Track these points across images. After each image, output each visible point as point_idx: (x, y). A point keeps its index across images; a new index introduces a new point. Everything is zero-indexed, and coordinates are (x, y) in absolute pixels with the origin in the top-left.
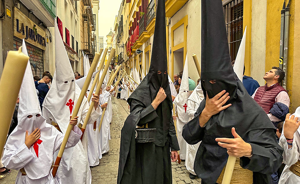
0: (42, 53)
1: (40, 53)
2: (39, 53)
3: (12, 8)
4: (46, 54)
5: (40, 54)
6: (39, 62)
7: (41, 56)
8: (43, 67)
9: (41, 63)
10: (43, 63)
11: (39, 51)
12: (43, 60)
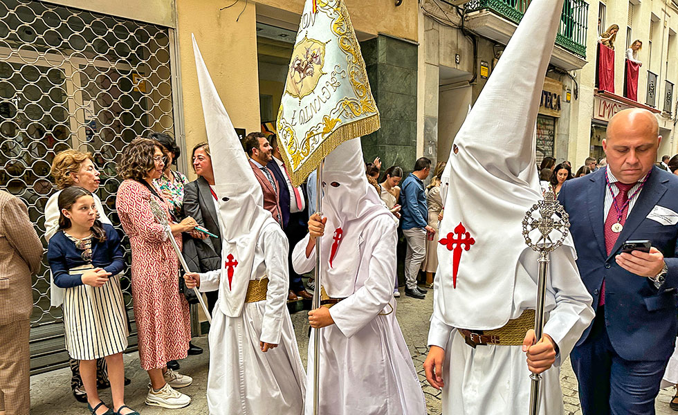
0: (552, 123)
1: (547, 123)
2: (545, 124)
3: (490, 62)
4: (562, 124)
5: (549, 125)
6: (544, 139)
7: (551, 128)
8: (553, 149)
9: (548, 141)
10: (553, 141)
11: (545, 119)
12: (553, 136)
